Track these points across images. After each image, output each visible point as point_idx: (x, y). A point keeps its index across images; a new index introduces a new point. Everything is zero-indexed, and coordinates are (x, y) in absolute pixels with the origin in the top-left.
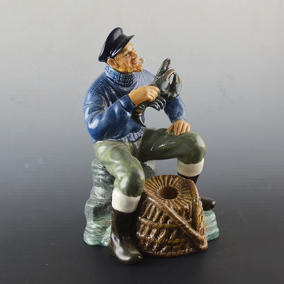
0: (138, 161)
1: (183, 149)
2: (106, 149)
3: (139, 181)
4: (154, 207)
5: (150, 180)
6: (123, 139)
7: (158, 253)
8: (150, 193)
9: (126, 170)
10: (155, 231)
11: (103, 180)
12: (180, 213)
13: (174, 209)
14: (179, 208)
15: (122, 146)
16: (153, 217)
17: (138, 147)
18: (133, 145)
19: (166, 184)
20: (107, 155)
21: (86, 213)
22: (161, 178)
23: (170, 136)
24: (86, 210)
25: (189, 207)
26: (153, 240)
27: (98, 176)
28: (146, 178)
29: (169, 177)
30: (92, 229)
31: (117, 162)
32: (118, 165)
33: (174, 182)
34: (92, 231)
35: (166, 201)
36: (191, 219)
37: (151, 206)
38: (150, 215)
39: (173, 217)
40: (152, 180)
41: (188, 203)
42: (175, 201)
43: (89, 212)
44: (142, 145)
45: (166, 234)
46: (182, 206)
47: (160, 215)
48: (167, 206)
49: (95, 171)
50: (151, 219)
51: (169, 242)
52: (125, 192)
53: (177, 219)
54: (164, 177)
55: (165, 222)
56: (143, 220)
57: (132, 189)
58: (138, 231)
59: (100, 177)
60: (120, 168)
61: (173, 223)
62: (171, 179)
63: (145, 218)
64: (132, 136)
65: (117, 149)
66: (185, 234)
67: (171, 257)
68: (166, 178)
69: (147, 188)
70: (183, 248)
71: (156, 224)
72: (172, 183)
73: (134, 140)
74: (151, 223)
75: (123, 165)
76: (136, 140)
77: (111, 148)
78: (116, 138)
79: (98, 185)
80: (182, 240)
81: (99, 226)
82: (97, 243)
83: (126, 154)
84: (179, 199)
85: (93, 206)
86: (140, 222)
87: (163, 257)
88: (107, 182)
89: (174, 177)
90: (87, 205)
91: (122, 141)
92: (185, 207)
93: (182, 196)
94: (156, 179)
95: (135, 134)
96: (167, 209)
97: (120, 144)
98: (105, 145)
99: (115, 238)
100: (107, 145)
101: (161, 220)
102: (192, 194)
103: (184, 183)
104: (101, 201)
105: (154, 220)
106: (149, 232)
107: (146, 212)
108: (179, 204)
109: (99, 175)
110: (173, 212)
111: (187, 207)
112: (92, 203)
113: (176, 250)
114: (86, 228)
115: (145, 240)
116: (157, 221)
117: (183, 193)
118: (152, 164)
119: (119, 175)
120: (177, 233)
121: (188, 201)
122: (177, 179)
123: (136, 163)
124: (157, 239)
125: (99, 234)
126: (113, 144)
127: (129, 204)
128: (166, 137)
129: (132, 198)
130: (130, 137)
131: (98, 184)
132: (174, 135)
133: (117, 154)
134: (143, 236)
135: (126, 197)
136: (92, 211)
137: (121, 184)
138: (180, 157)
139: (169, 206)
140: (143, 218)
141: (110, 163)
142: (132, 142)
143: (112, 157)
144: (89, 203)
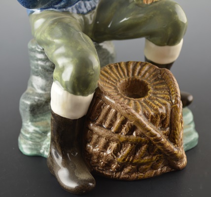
0: (90, 41)
1: (157, 24)
2: (44, 23)
3: (90, 72)
4: (113, 111)
5: (107, 69)
6: (70, 9)
7: (118, 175)
8: (107, 89)
9: (71, 53)
10: (114, 145)
11: (43, 67)
12: (153, 121)
13: (145, 114)
14: (152, 113)
15: (67, 19)
16: (111, 125)
17: (91, 22)
18: (85, 18)
19: (131, 74)
20: (44, 32)
21: (21, 111)
22: (123, 66)
23: (137, 5)
24: (21, 107)
25: (167, 111)
26: (110, 157)
27: (36, 62)
28: (102, 66)
29: (136, 64)
30: (29, 133)
31: (57, 41)
32: (58, 46)
33: (143, 72)
34: (28, 136)
35: (132, 102)
36: (168, 129)
37: (110, 109)
38: (108, 122)
39: (143, 126)
40: (111, 68)
41: (165, 104)
42: (145, 102)
43: (24, 110)
44: (96, 19)
45: (130, 151)
46: (156, 110)
47: (123, 123)
48: (133, 111)
49: (32, 54)
50: (109, 128)
51: (135, 161)
52: (69, 89)
53: (149, 131)
54: (127, 64)
55: (130, 133)
56: (96, 129)
57: (80, 84)
58: (89, 142)
59: (40, 63)
60: (62, 50)
61: (142, 135)
62: (138, 68)
63: (101, 125)
64: (83, 6)
65: (58, 22)
66: (159, 150)
67: (137, 180)
68: (131, 67)
69: (103, 80)
70: (154, 167)
71: (116, 136)
72: (139, 73)
73: (85, 11)
74: (108, 134)
75: (66, 46)
76: (89, 12)
77: (50, 20)
78: (60, 8)
79: (37, 74)
80: (154, 158)
81: (37, 129)
82: (34, 153)
83: (72, 30)
84: (150, 98)
85: (29, 103)
86: (92, 131)
87: (125, 180)
88: (48, 71)
89: (143, 65)
90: (22, 100)
91: (67, 12)
92: (161, 111)
93: (154, 94)
94: (116, 67)
95: (88, 3)
96: (133, 115)
97: (64, 16)
98: (44, 17)
99: (56, 153)
100: (46, 17)
101: (123, 130)
102: (170, 90)
103: (157, 74)
104: (40, 95)
105: (113, 129)
106: (106, 146)
107: (101, 118)
108: (151, 107)
109: (38, 60)
110: (142, 119)
111: (162, 111)
112: (28, 99)
113: (144, 171)
114: (22, 131)
115: (99, 157)
116: (118, 131)
117: (156, 89)
118: (109, 46)
119: (60, 62)
120: (148, 149)
121: (164, 101)
122: (146, 68)
123: (87, 44)
124: (117, 156)
125: (38, 140)
126: (55, 16)
127: (76, 106)
128: (131, 7)
129: (80, 98)
130: (80, 7)
131: (37, 72)
132: (143, 4)
133: (58, 30)
134: (96, 150)
135: (70, 95)
136: (28, 109)
137: (63, 75)
138: (150, 36)
139: (137, 110)
140: (98, 125)
141: (48, 44)
142: (83, 14)
143: (51, 34)
144: (25, 98)
